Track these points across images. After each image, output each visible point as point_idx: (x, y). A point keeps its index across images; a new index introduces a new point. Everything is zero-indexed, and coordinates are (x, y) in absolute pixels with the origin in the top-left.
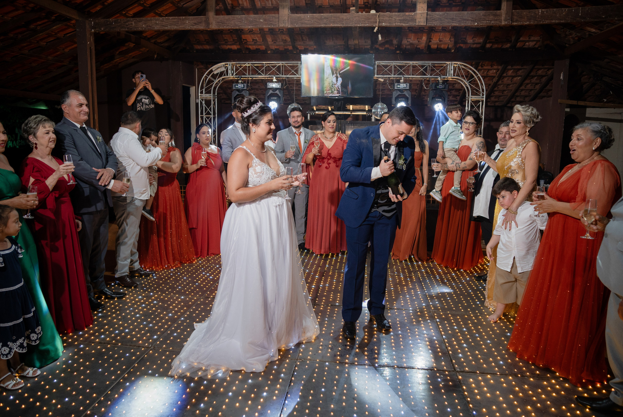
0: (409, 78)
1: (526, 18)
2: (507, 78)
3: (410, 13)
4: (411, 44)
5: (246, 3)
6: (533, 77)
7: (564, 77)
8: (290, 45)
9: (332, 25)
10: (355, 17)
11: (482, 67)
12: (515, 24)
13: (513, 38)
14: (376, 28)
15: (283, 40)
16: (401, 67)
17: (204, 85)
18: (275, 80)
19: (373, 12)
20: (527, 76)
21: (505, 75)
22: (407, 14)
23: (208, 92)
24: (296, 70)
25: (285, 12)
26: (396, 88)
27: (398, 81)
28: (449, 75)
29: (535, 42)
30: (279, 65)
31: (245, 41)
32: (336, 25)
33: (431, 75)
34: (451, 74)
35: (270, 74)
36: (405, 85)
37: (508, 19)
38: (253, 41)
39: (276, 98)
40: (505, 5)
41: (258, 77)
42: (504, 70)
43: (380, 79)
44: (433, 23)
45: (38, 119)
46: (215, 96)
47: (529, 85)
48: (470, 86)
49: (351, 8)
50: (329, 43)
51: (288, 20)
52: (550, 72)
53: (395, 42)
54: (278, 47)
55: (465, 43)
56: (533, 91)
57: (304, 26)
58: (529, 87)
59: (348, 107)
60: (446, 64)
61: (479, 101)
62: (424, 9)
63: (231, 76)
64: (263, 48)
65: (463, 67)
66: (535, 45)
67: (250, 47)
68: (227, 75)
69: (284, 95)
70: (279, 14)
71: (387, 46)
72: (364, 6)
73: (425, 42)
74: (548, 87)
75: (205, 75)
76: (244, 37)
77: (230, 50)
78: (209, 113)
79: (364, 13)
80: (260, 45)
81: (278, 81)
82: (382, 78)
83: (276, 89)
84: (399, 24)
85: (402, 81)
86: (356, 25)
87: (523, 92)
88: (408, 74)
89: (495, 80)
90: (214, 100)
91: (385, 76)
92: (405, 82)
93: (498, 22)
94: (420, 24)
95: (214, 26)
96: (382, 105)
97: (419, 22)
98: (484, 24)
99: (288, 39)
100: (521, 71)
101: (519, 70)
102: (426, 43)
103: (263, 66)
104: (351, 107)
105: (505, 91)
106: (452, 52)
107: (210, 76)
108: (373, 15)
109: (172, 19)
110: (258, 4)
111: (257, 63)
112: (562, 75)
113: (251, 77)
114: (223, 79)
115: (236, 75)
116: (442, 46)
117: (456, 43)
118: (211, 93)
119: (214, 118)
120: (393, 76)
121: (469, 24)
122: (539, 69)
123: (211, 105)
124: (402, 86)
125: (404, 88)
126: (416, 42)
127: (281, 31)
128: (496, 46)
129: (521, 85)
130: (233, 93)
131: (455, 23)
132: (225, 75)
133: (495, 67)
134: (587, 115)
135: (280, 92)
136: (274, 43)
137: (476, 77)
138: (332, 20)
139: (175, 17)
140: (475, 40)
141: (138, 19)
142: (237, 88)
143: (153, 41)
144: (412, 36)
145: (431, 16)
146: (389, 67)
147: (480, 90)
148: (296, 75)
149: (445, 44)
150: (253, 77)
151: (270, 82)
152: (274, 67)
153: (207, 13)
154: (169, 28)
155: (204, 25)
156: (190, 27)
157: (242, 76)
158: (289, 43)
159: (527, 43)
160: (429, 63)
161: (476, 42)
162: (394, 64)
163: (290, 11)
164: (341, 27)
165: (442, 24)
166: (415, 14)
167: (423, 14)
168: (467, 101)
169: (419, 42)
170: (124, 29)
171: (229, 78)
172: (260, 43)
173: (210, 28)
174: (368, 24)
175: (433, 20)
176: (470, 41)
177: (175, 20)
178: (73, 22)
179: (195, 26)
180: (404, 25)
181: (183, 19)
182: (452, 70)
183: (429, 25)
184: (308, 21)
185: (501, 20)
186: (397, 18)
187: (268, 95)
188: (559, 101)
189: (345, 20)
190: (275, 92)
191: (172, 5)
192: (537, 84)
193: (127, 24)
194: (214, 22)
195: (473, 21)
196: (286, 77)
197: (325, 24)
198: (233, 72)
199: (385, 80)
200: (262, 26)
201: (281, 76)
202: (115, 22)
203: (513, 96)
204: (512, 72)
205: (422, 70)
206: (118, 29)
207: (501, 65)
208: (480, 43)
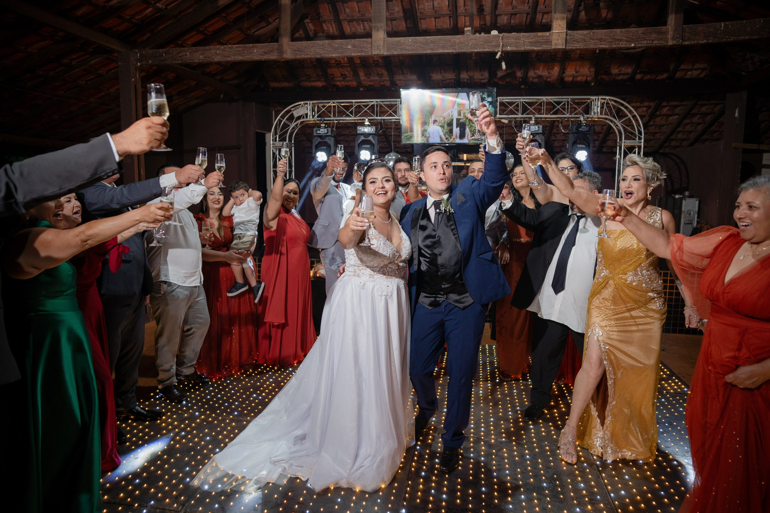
0: (541, 118)
1: (702, 34)
2: (661, 117)
3: (544, 34)
4: (540, 77)
5: (333, 28)
6: (695, 115)
7: (739, 115)
8: (387, 81)
9: (440, 51)
10: (472, 39)
12: (687, 43)
13: (672, 67)
14: (499, 54)
15: (378, 74)
16: (531, 104)
17: (278, 131)
18: (367, 123)
19: (494, 32)
20: (688, 114)
21: (658, 113)
22: (540, 34)
23: (282, 139)
24: (394, 109)
25: (379, 36)
27: (528, 123)
28: (595, 113)
29: (699, 72)
30: (373, 103)
31: (332, 76)
32: (446, 51)
33: (571, 114)
34: (598, 113)
35: (360, 116)
36: (537, 127)
37: (677, 38)
38: (341, 77)
39: (368, 146)
40: (674, 18)
41: (346, 120)
42: (658, 108)
43: (503, 121)
44: (575, 45)
46: (292, 144)
47: (689, 126)
48: (623, 127)
50: (436, 77)
51: (384, 45)
52: (717, 109)
53: (519, 74)
54: (372, 83)
55: (609, 74)
56: (693, 134)
57: (404, 52)
58: (688, 128)
59: (461, 156)
60: (589, 99)
61: (634, 148)
62: (562, 27)
63: (310, 119)
64: (355, 83)
65: (613, 103)
66: (700, 74)
67: (338, 83)
68: (307, 117)
69: (379, 142)
70: (371, 38)
71: (508, 80)
73: (557, 74)
74: (714, 128)
75: (278, 118)
76: (330, 71)
77: (314, 88)
79: (483, 34)
80: (350, 81)
81: (372, 123)
82: (506, 119)
83: (369, 134)
84: (528, 48)
85: (532, 122)
86: (472, 50)
87: (681, 134)
88: (540, 113)
90: (290, 149)
91: (511, 116)
92: (537, 123)
93: (663, 42)
94: (557, 47)
95: (289, 55)
97: (556, 44)
99: (385, 73)
100: (678, 109)
101: (676, 106)
102: (559, 75)
103: (352, 106)
104: (465, 157)
105: (656, 133)
106: (592, 86)
107: (285, 118)
108: (495, 36)
109: (236, 47)
110: (348, 29)
111: (345, 102)
112: (737, 111)
113: (336, 120)
114: (302, 122)
115: (318, 117)
116: (579, 79)
117: (597, 73)
118: (285, 140)
120: (520, 116)
121: (623, 45)
122: (703, 105)
124: (533, 128)
125: (535, 131)
126: (545, 73)
127: (376, 62)
128: (648, 77)
129: (679, 125)
130: (314, 140)
131: (604, 44)
132: (303, 118)
133: (646, 104)
134: (764, 162)
135: (373, 137)
136: (367, 78)
137: (630, 116)
138: (441, 45)
139: (240, 45)
140: (622, 70)
141: (194, 48)
142: (320, 133)
143: (219, 77)
144: (541, 68)
145: (571, 36)
146: (515, 104)
147: (636, 132)
148: (395, 116)
149: (583, 76)
150: (340, 120)
151: (361, 126)
152: (366, 106)
153: (280, 39)
154: (232, 58)
155: (276, 54)
156: (259, 58)
157: (326, 119)
158: (386, 77)
159: (689, 73)
160: (567, 99)
161: (623, 72)
162: (521, 100)
163: (386, 34)
164: (452, 53)
165: (586, 46)
166: (550, 34)
167: (561, 34)
168: (618, 147)
169: (549, 74)
170: (177, 62)
171: (309, 121)
172: (350, 79)
173: (284, 57)
174: (489, 48)
175: (574, 41)
176: (615, 71)
177: (240, 49)
178: (116, 54)
179: (265, 56)
180: (535, 49)
181: (250, 48)
182: (598, 107)
183: (570, 48)
184: (410, 46)
185: (668, 39)
186: (527, 40)
187: (359, 142)
188: (734, 145)
189: (458, 44)
190: (368, 139)
191: (240, 33)
192: (699, 124)
193: (180, 55)
194: (289, 50)
195: (629, 41)
196: (381, 120)
197: (433, 49)
198: (314, 114)
199: (509, 121)
200: (351, 54)
201: (375, 118)
202: (166, 54)
203: (668, 139)
204: (668, 110)
205: (558, 107)
206: (169, 62)
207: (654, 101)
208: (627, 74)
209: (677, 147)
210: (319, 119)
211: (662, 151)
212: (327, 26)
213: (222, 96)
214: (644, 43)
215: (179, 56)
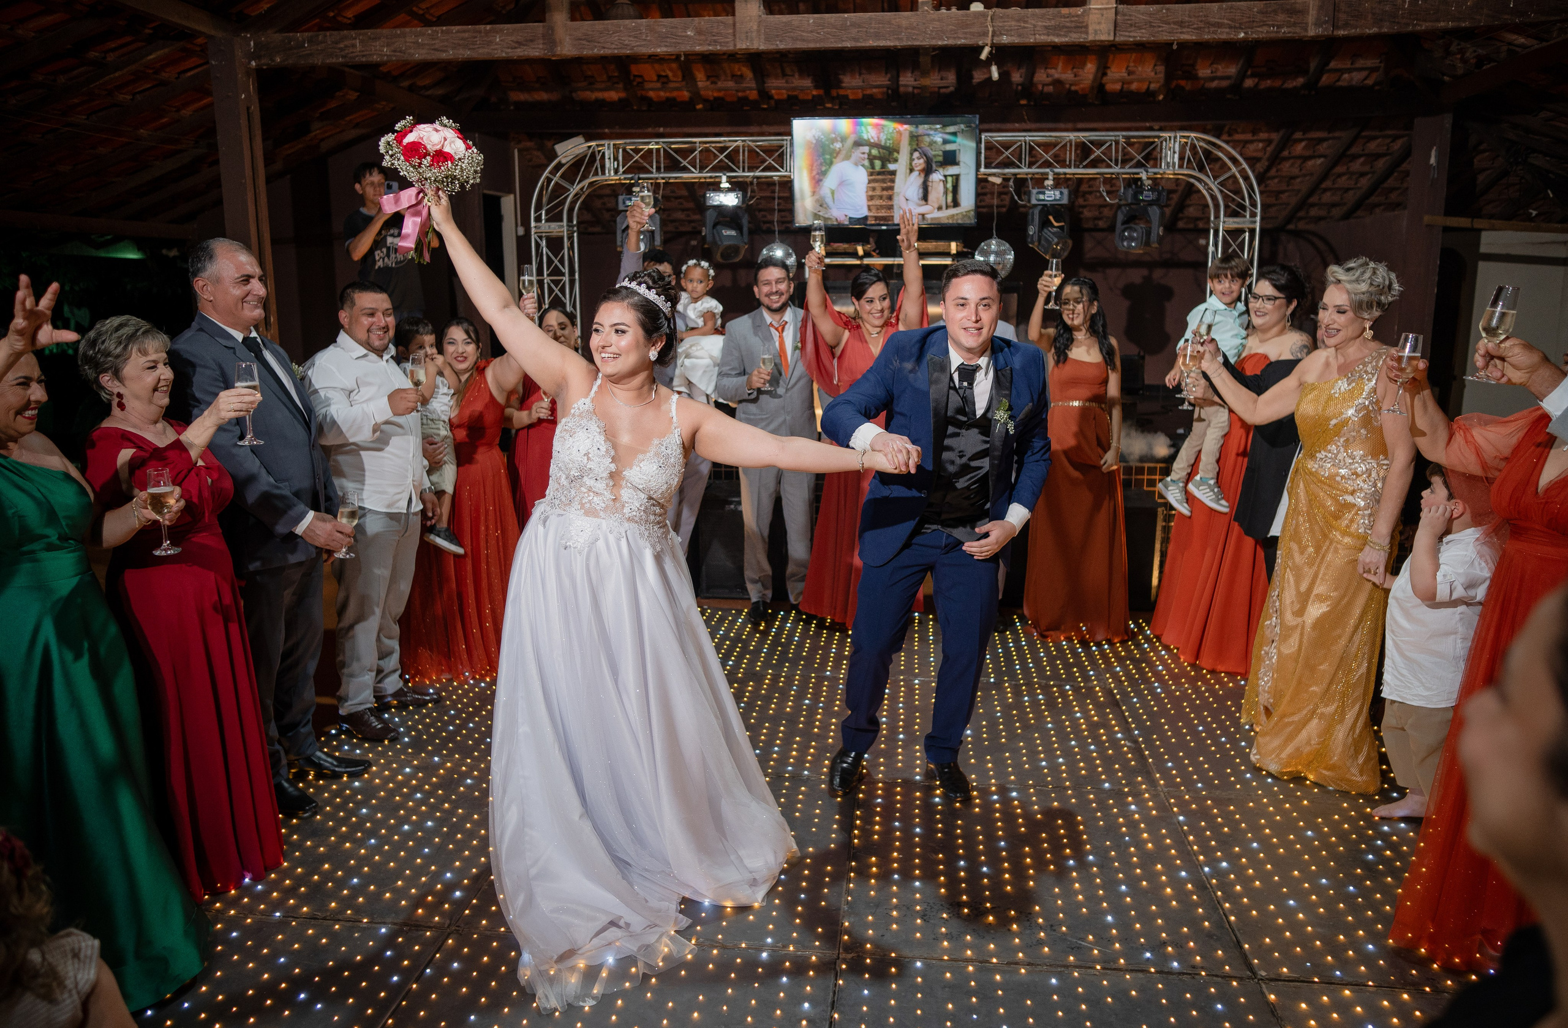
0: (1065, 174)
1: (1370, 16)
2: (1291, 161)
3: (1073, 10)
4: (1058, 82)
6: (1355, 157)
7: (1438, 161)
9: (872, 43)
10: (934, 20)
11: (1230, 135)
12: (1342, 32)
13: (1313, 65)
14: (987, 50)
15: (733, 76)
16: (1047, 146)
17: (545, 200)
18: (725, 185)
19: (977, 7)
20: (1343, 156)
21: (1285, 153)
22: (1065, 11)
23: (555, 216)
24: (779, 156)
25: (750, 10)
27: (1039, 182)
28: (1168, 164)
29: (1364, 74)
30: (735, 145)
31: (640, 80)
32: (882, 43)
33: (1122, 166)
34: (1174, 164)
35: (711, 171)
36: (1057, 193)
37: (1326, 22)
38: (658, 81)
41: (682, 178)
42: (1285, 143)
43: (992, 179)
44: (1132, 34)
45: (126, 331)
47: (1344, 178)
48: (1221, 191)
51: (758, 31)
52: (1397, 146)
53: (1017, 77)
54: (721, 94)
55: (1194, 77)
56: (1351, 193)
57: (800, 45)
58: (1343, 182)
60: (1159, 137)
61: (1242, 231)
63: (611, 176)
64: (686, 95)
65: (1202, 144)
66: (1366, 79)
67: (651, 94)
68: (603, 173)
70: (733, 14)
73: (1091, 77)
74: (1390, 182)
75: (546, 174)
76: (635, 69)
77: (601, 104)
78: (556, 272)
79: (954, 10)
80: (677, 89)
81: (736, 186)
82: (994, 175)
83: (730, 209)
84: (1043, 38)
85: (1049, 182)
86: (934, 42)
87: (1328, 194)
88: (1063, 164)
90: (570, 238)
91: (1007, 171)
92: (1058, 183)
93: (1298, 30)
94: (1097, 38)
95: (567, 49)
96: (998, 245)
97: (1096, 32)
98: (1263, 33)
99: (748, 74)
100: (1325, 144)
101: (1321, 140)
102: (1095, 79)
103: (693, 150)
105: (1283, 192)
106: (1159, 101)
107: (558, 174)
108: (978, 14)
109: (458, 31)
111: (680, 142)
112: (1433, 153)
113: (664, 178)
114: (591, 184)
115: (624, 173)
116: (1134, 86)
117: (1169, 77)
118: (561, 220)
119: (572, 282)
120: (1026, 170)
121: (1223, 35)
122: (1371, 139)
123: (563, 248)
124: (1051, 195)
125: (1055, 200)
126: (1068, 76)
129: (1324, 177)
131: (1188, 33)
132: (596, 174)
133: (1263, 136)
134: (1483, 249)
136: (712, 83)
137: (1234, 169)
138: (872, 31)
139: (466, 27)
140: (1217, 69)
141: (369, 32)
143: (406, 84)
144: (1060, 64)
145: (1126, 15)
146: (1015, 147)
147: (1245, 201)
148: (778, 171)
149: (1140, 81)
150: (670, 178)
151: (713, 190)
152: (722, 151)
153: (547, 15)
154: (449, 54)
155: (541, 46)
156: (506, 53)
157: (642, 176)
159: (1346, 76)
160: (1116, 136)
161: (1219, 74)
162: (1027, 139)
163: (762, 7)
164: (895, 46)
165: (1154, 36)
166: (1084, 11)
167: (1105, 12)
168: (1212, 231)
169: (1075, 76)
170: (335, 61)
171: (607, 180)
172: (677, 85)
173: (558, 53)
174: (965, 38)
175: (1131, 25)
176: (1204, 72)
177: (466, 35)
178: (200, 41)
179: (519, 50)
180: (1056, 40)
181: (487, 32)
182: (1174, 152)
183: (1122, 39)
184: (811, 32)
185: (1307, 24)
186: (1040, 23)
188: (1427, 219)
189: (906, 28)
192: (1363, 175)
193: (342, 45)
194: (568, 39)
195: (1235, 27)
196: (754, 177)
197: (855, 39)
198: (617, 166)
199: (1004, 179)
200: (693, 49)
201: (740, 173)
202: (310, 41)
203: (1303, 204)
204: (1305, 148)
205: (1098, 152)
206: (318, 60)
207: (1278, 131)
208: (1228, 78)
209: (1320, 219)
210: (629, 176)
211: (1291, 227)
215: (338, 49)
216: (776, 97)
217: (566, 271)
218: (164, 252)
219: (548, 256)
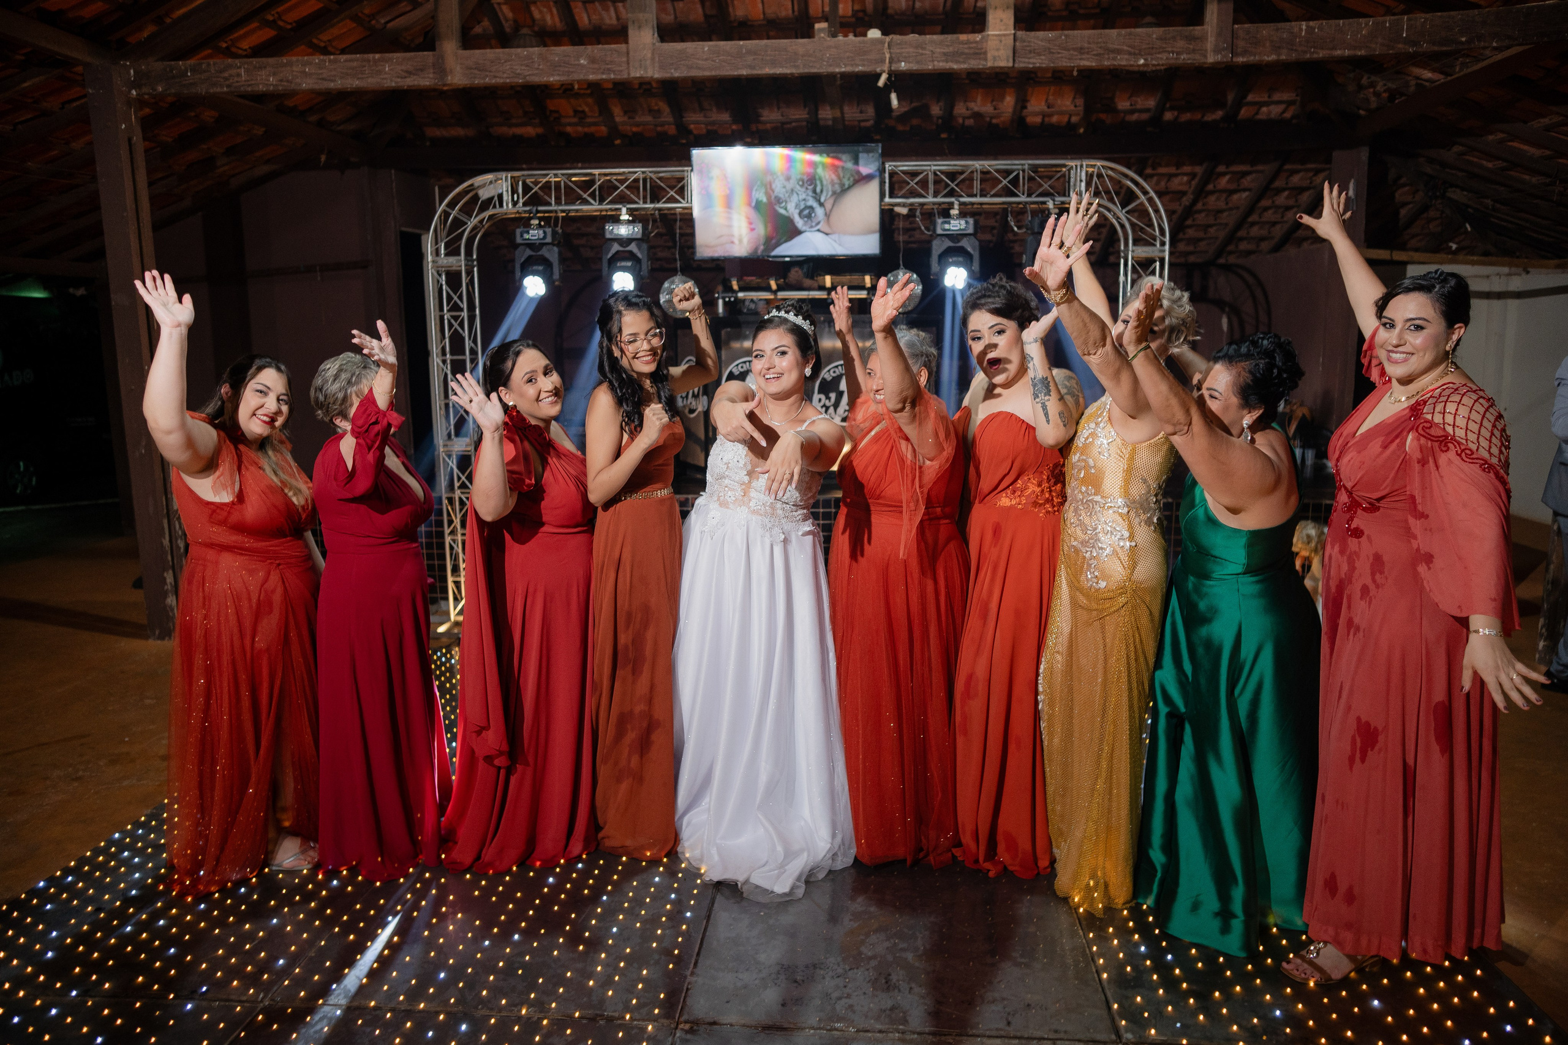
0: (973, 204)
1: (1267, 43)
2: (1216, 196)
3: (971, 37)
4: (977, 115)
5: (552, 14)
6: (1279, 191)
7: (1356, 193)
8: (668, 124)
9: (768, 70)
10: (829, 47)
11: (1154, 169)
12: (1240, 60)
13: (1230, 97)
14: (884, 78)
15: (650, 109)
16: (952, 176)
17: (443, 235)
18: (625, 217)
19: (874, 34)
20: (1266, 190)
21: (1210, 187)
22: (963, 37)
23: (452, 251)
24: (681, 188)
25: (643, 38)
26: (939, 231)
27: (946, 214)
29: (1282, 107)
30: (635, 176)
31: (556, 115)
32: (779, 71)
33: (1029, 195)
35: (611, 202)
37: (1224, 49)
38: (575, 116)
39: (629, 264)
40: (1216, 11)
41: (582, 210)
42: (1210, 176)
43: (897, 209)
44: (1031, 60)
46: (473, 261)
47: (1270, 212)
48: (1128, 219)
49: (817, 26)
50: (771, 116)
51: (653, 59)
53: (936, 110)
54: (639, 129)
55: (1113, 110)
56: (1278, 227)
57: (697, 73)
58: (1269, 215)
59: (821, 279)
60: (1064, 166)
61: (1152, 261)
62: (1007, 24)
63: (509, 209)
64: (604, 130)
65: (1110, 173)
66: (1284, 112)
67: (570, 129)
68: (501, 205)
69: (652, 258)
70: (627, 42)
71: (915, 122)
72: (853, 20)
73: (1010, 110)
75: (443, 207)
76: (552, 104)
77: (519, 139)
78: (456, 308)
79: (851, 37)
80: (595, 124)
81: (636, 217)
82: (904, 205)
83: (629, 241)
84: (942, 65)
85: (955, 212)
86: (831, 70)
87: (1256, 227)
88: (970, 193)
89: (1186, 201)
90: (469, 273)
91: (913, 200)
92: (963, 215)
93: (1197, 57)
94: (996, 64)
95: (457, 78)
97: (994, 58)
98: (1162, 60)
99: (665, 108)
100: (1249, 178)
101: (1245, 174)
102: (1014, 111)
103: (592, 182)
104: (828, 280)
105: (1210, 226)
106: (1080, 133)
107: (457, 208)
108: (875, 41)
109: (346, 61)
110: (583, 19)
111: (578, 174)
112: (1352, 185)
113: (563, 211)
114: (491, 217)
115: (525, 204)
116: (1055, 119)
117: (1088, 109)
118: (459, 254)
119: (472, 319)
120: (930, 199)
121: (1122, 61)
122: (1294, 172)
123: (460, 285)
124: (957, 225)
125: (960, 230)
126: (987, 109)
127: (645, 87)
128: (1186, 117)
130: (517, 252)
131: (1088, 59)
132: (495, 207)
133: (1187, 169)
135: (639, 248)
136: (629, 118)
137: (1143, 198)
138: (768, 58)
139: (353, 56)
140: (1136, 102)
141: (254, 61)
142: (528, 239)
143: (314, 118)
144: (979, 96)
145: (1024, 41)
146: (921, 176)
147: (1154, 230)
148: (680, 202)
149: (1061, 113)
150: (569, 211)
151: (613, 222)
152: (622, 182)
153: (437, 43)
154: (338, 84)
155: (431, 76)
156: (396, 82)
157: (540, 208)
158: (667, 116)
159: (1264, 109)
160: (1022, 165)
161: (1138, 107)
162: (933, 168)
163: (656, 35)
164: (792, 74)
165: (1053, 63)
166: (983, 38)
167: (1003, 38)
168: (1122, 261)
169: (995, 109)
170: (219, 90)
171: (506, 214)
172: (594, 120)
173: (449, 82)
174: (863, 65)
175: (1030, 52)
176: (1123, 104)
177: (355, 64)
178: (80, 70)
179: (408, 80)
180: (955, 67)
181: (375, 61)
182: (1081, 181)
183: (1022, 65)
184: (706, 59)
185: (1206, 50)
186: (938, 50)
187: (610, 255)
189: (803, 56)
190: (628, 248)
191: (355, 25)
193: (226, 75)
194: (458, 68)
195: (1135, 54)
196: (655, 209)
197: (751, 67)
198: (516, 199)
199: (910, 210)
200: (586, 77)
201: (641, 205)
202: (193, 70)
203: (1231, 238)
204: (1228, 182)
205: (1005, 182)
206: (202, 89)
207: (1201, 164)
208: (1147, 110)
209: (1249, 253)
210: (528, 208)
211: (1222, 261)
212: (541, 12)
213: (323, 158)
214: (1162, 59)
215: (224, 78)
216: (695, 132)
217: (465, 306)
218: (71, 290)
219: (447, 292)
